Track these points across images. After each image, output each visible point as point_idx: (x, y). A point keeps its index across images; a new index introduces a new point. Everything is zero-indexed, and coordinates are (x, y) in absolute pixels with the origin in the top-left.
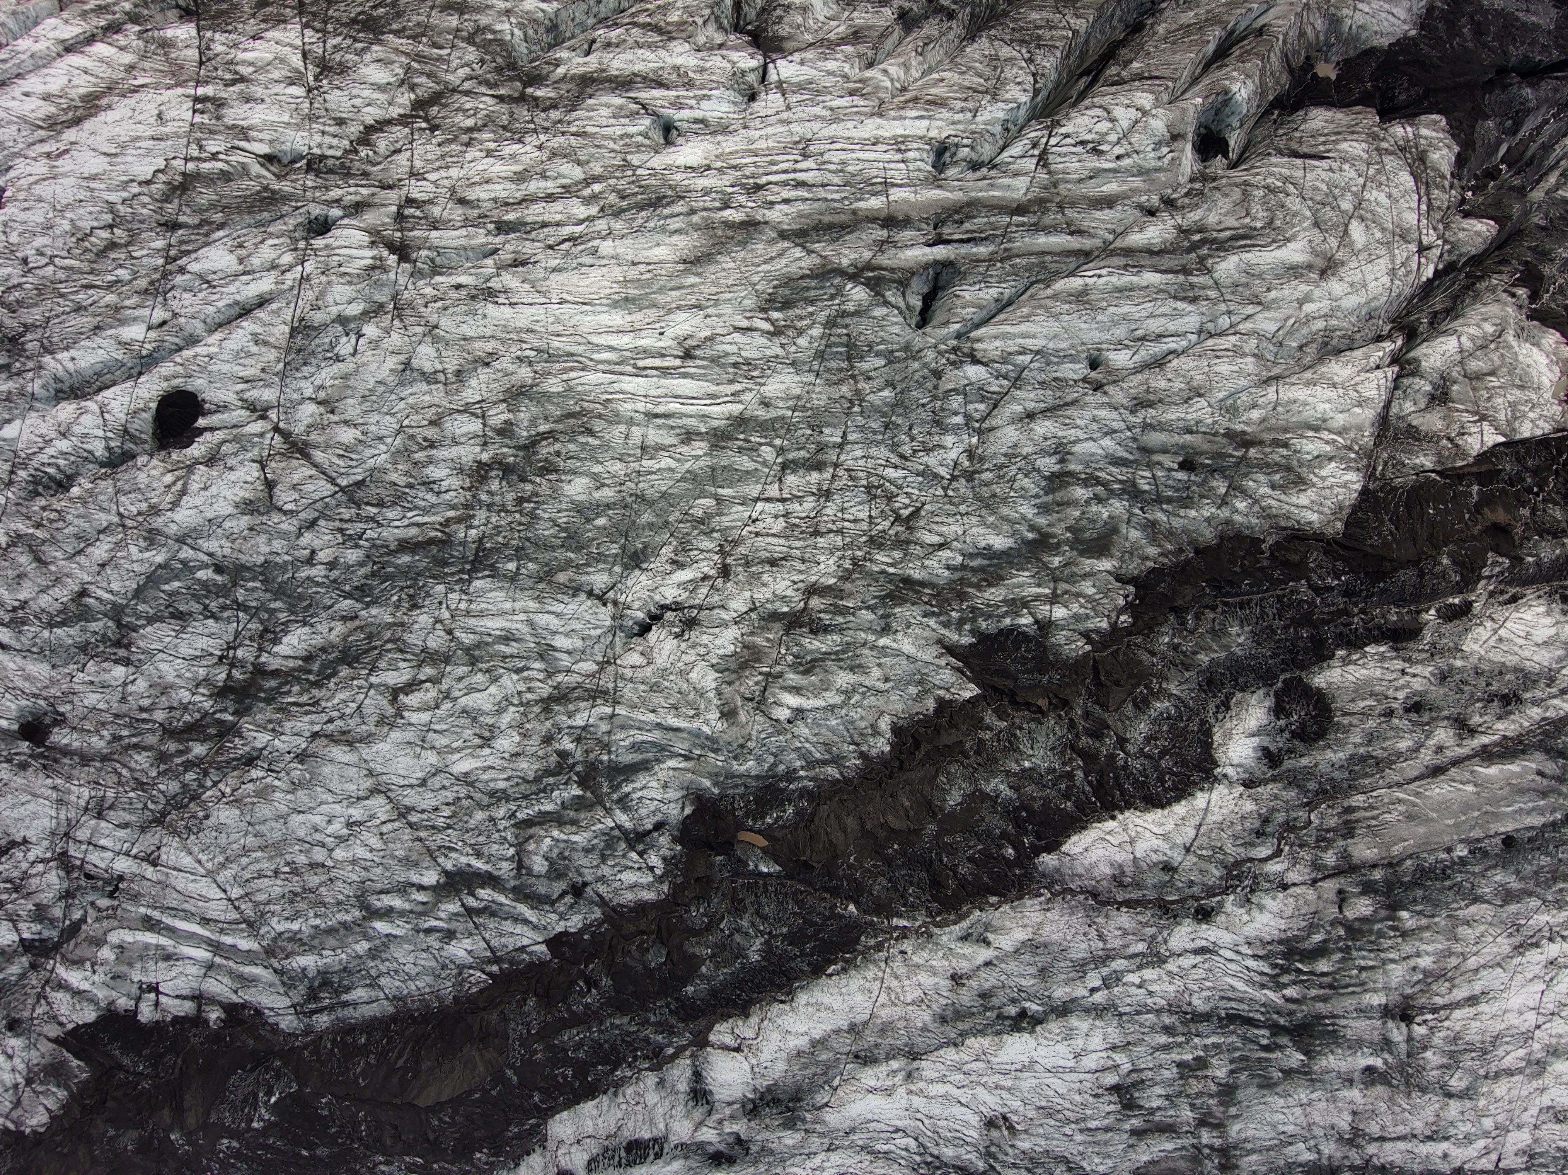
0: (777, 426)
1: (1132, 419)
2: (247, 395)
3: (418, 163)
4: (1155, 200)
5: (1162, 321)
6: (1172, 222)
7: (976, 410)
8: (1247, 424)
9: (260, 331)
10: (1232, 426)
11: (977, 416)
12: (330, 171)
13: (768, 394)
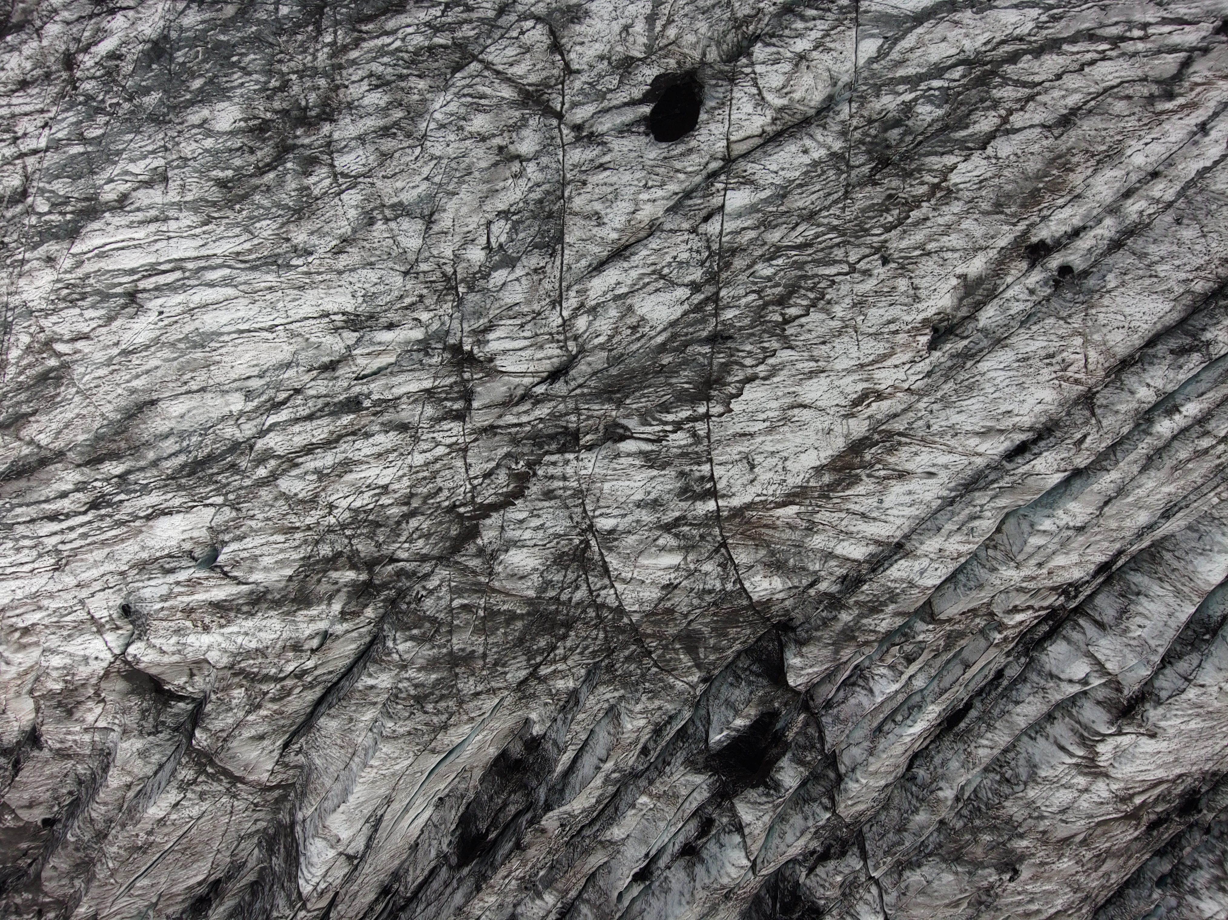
0: (37, 238)
2: (598, 150)
3: (459, 463)
9: (596, 230)
12: (552, 437)
13: (49, 271)
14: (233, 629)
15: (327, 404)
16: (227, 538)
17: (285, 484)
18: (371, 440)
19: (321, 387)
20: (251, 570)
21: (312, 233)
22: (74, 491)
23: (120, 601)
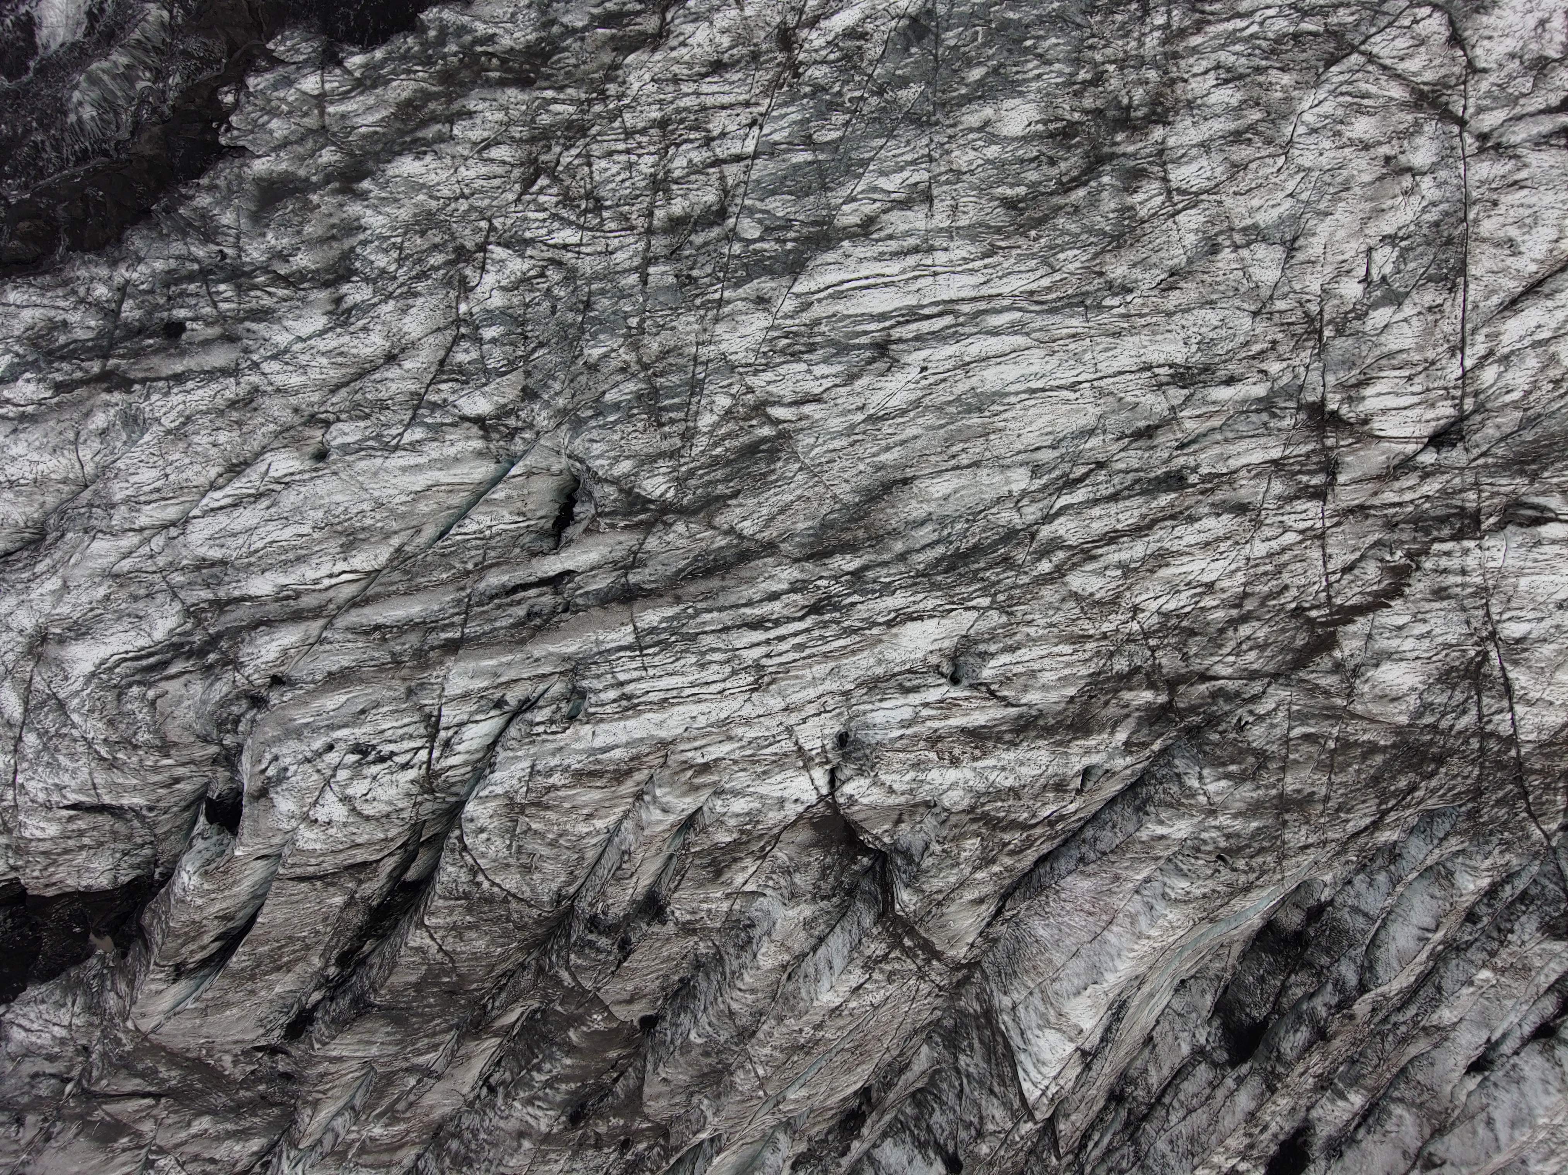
0: (741, 273)
1: (255, 379)
2: (1511, 165)
3: (1316, 554)
4: (274, 698)
5: (237, 526)
6: (248, 671)
7: (467, 351)
8: (107, 405)
9: (1510, 261)
10: (125, 397)
11: (465, 344)
12: (1442, 520)
13: (760, 314)
14: (990, 762)
15: (1137, 481)
16: (993, 648)
17: (1076, 581)
18: (1197, 525)
19: (1133, 458)
20: (1026, 688)
21: (1134, 265)
22: (787, 592)
23: (838, 728)
